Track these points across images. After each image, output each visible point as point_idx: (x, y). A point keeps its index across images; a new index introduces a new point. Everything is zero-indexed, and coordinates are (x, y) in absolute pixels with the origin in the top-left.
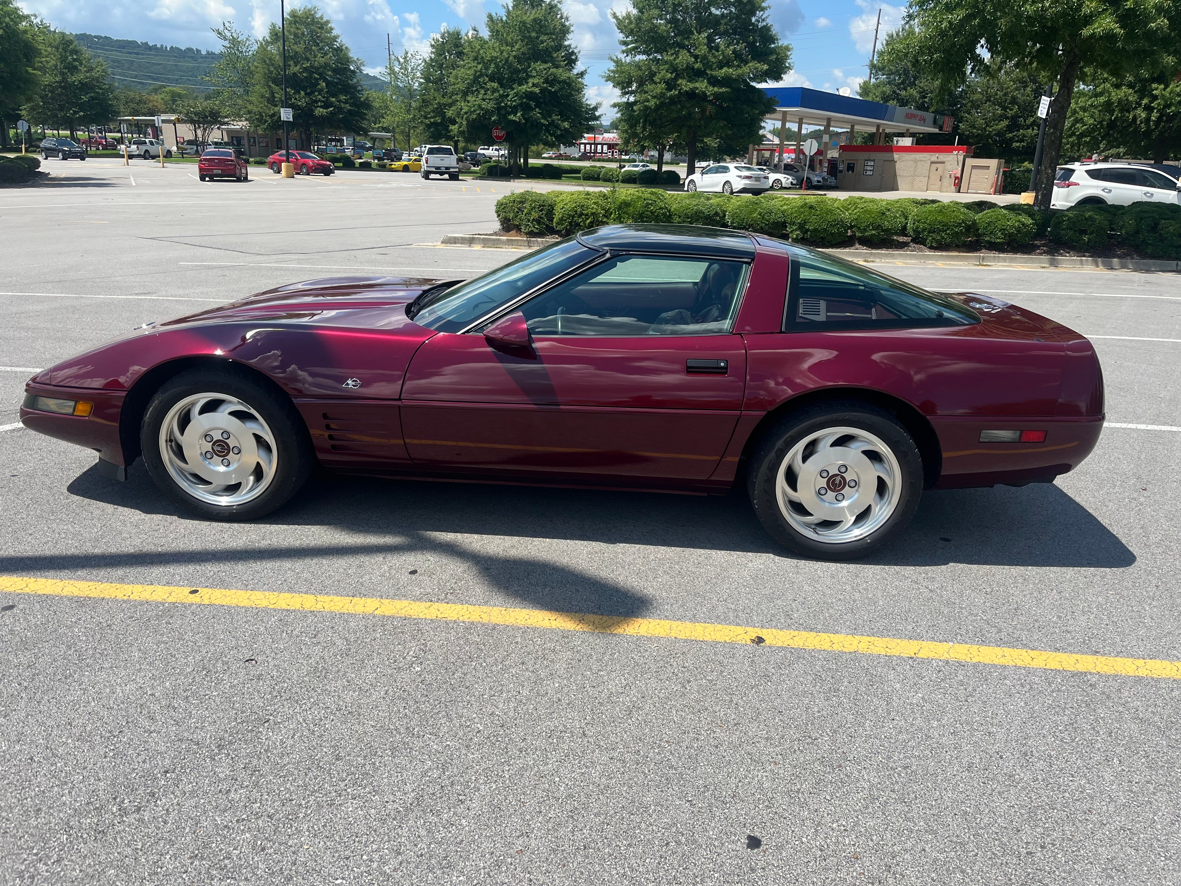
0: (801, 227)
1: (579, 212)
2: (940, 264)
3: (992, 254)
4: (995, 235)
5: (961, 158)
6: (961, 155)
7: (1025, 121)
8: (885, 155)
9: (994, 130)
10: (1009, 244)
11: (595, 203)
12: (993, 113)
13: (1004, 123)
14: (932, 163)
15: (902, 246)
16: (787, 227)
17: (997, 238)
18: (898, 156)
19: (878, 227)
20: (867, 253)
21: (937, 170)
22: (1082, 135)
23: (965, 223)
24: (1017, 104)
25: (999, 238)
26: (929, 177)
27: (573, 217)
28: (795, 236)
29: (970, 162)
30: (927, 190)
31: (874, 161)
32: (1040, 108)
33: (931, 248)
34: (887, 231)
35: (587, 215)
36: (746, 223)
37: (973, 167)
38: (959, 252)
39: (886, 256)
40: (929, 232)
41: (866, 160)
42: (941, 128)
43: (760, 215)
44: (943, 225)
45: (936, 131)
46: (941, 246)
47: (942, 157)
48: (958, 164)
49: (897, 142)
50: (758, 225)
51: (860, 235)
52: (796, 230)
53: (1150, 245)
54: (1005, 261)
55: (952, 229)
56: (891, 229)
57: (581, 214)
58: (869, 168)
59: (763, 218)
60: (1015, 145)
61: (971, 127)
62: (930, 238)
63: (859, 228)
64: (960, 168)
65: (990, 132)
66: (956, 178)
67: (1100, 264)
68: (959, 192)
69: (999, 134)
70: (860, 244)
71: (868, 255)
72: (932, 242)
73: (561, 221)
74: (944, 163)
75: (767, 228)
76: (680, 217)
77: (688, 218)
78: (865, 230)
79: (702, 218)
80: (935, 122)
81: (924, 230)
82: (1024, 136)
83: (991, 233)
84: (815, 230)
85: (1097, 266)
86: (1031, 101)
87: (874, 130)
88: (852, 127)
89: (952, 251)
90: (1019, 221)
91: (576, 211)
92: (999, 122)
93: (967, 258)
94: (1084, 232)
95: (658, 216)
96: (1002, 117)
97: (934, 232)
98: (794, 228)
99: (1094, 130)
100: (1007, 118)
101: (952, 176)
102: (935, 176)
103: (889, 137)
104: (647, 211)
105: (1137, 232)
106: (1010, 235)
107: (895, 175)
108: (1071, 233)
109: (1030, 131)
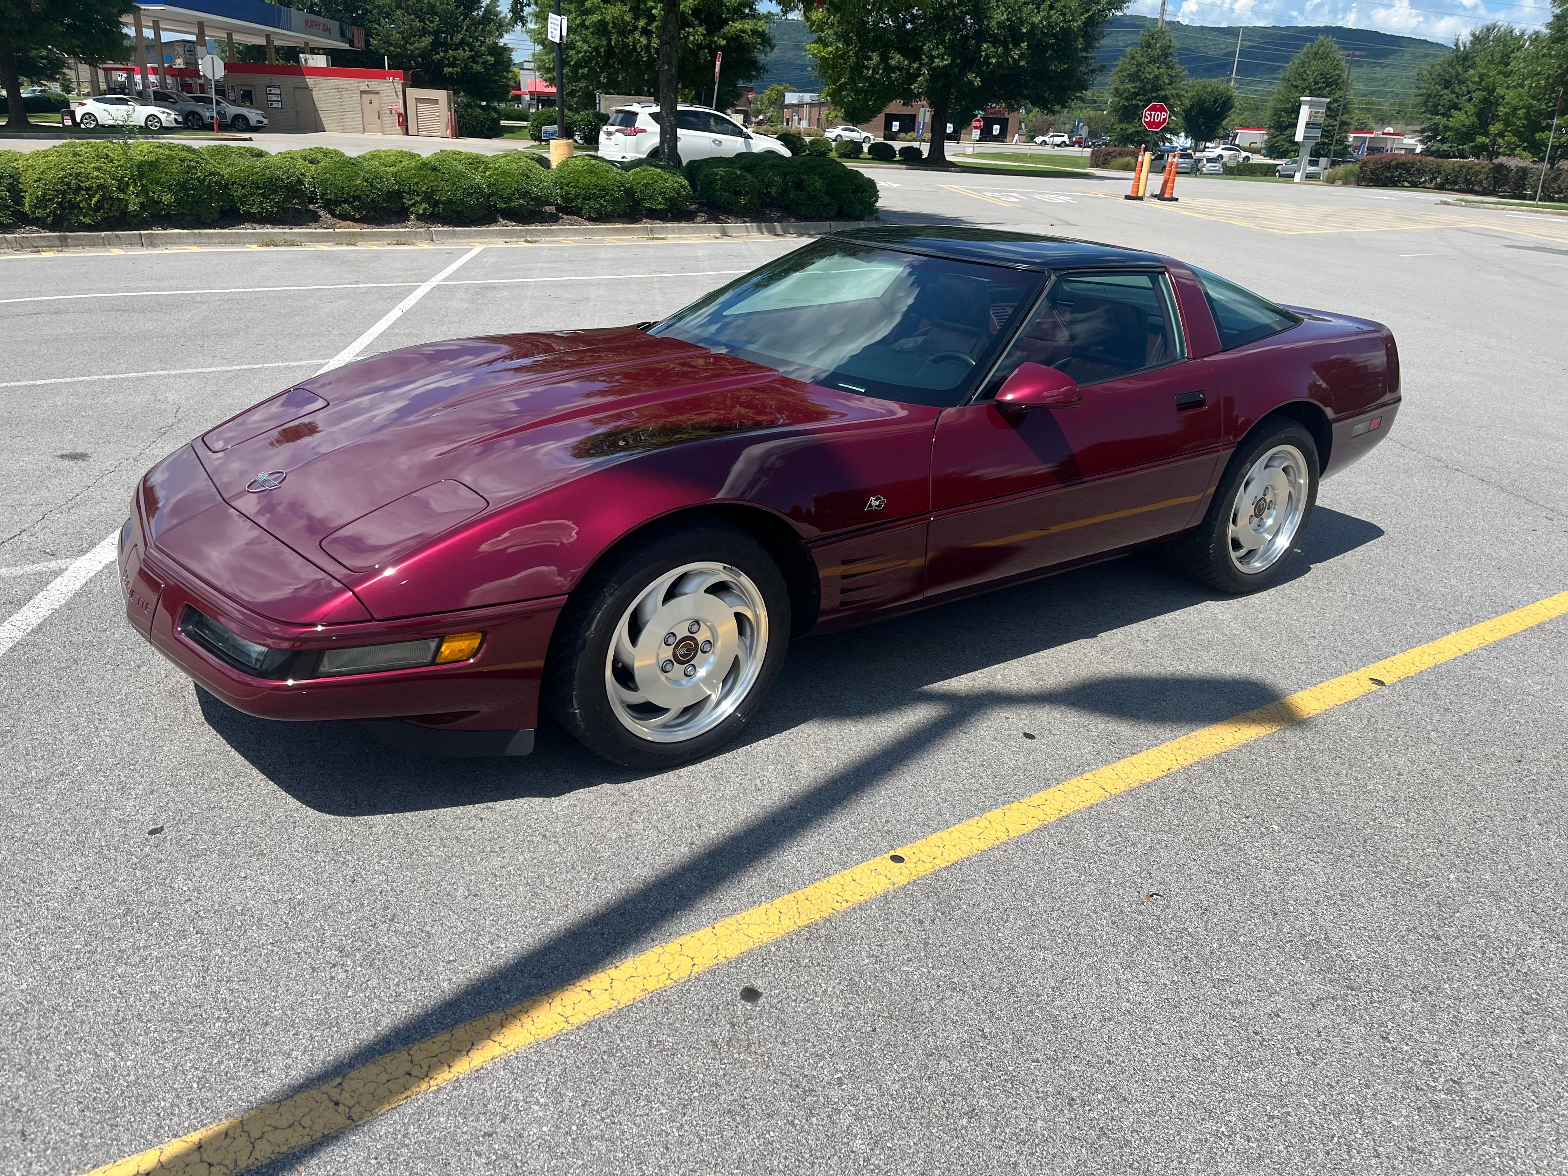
0: (428, 197)
1: (73, 186)
2: (610, 240)
3: (658, 224)
4: (655, 200)
5: (399, 87)
6: (398, 84)
7: (452, 39)
8: (295, 80)
9: (417, 49)
10: (670, 210)
11: (98, 169)
12: (410, 25)
13: (427, 40)
14: (362, 92)
15: (553, 219)
16: (403, 197)
17: (658, 204)
18: (312, 81)
19: (525, 195)
20: (521, 230)
21: (371, 103)
22: (578, 65)
23: (624, 187)
24: (436, 14)
25: (660, 204)
26: (363, 113)
27: (64, 193)
28: (421, 212)
29: (413, 93)
30: (364, 131)
31: (279, 87)
32: (550, 30)
33: (590, 219)
34: (537, 199)
35: (88, 189)
36: (348, 194)
37: (418, 100)
38: (623, 223)
39: (545, 233)
40: (585, 199)
41: (267, 86)
42: (351, 43)
43: (367, 181)
44: (600, 190)
45: (346, 46)
46: (601, 217)
47: (375, 84)
48: (397, 96)
49: (306, 60)
50: (368, 196)
51: (503, 206)
52: (421, 203)
53: (801, 204)
54: (674, 233)
55: (612, 194)
56: (541, 197)
57: (79, 189)
58: (274, 98)
59: (372, 185)
60: (447, 70)
61: (384, 42)
62: (587, 207)
63: (501, 197)
64: (401, 102)
65: (412, 51)
66: (399, 115)
67: (764, 230)
68: (407, 134)
69: (424, 54)
70: (504, 219)
71: (524, 233)
72: (590, 212)
73: (42, 202)
74: (377, 93)
75: (380, 200)
76: (243, 187)
77: (258, 188)
78: (510, 199)
79: (281, 187)
80: (343, 36)
81: (577, 196)
82: (455, 59)
83: (651, 197)
84: (449, 202)
85: (763, 233)
86: (452, 11)
87: (262, 41)
88: (230, 36)
89: (615, 222)
90: (677, 182)
91: (68, 184)
92: (421, 37)
93: (634, 231)
94: (738, 193)
95: (209, 187)
96: (424, 32)
97: (590, 198)
98: (419, 199)
99: (590, 60)
100: (430, 34)
101: (394, 112)
102: (370, 113)
103: (292, 53)
104: (191, 179)
105: (785, 191)
106: (671, 199)
107: (315, 110)
108: (725, 195)
109: (461, 51)
